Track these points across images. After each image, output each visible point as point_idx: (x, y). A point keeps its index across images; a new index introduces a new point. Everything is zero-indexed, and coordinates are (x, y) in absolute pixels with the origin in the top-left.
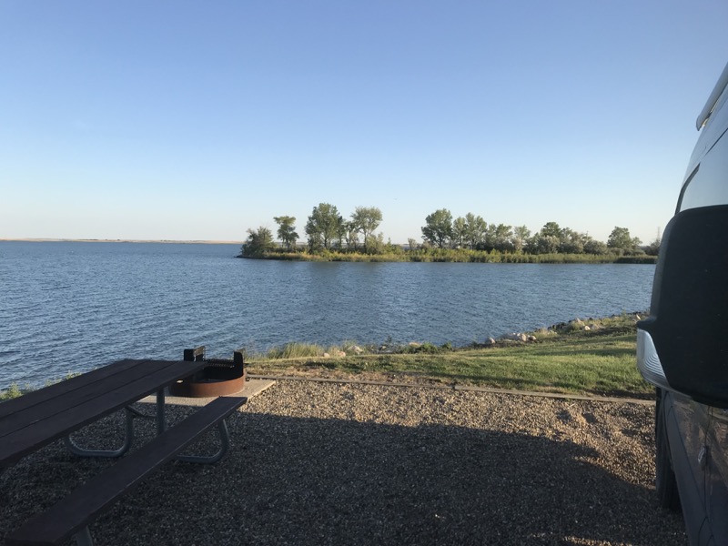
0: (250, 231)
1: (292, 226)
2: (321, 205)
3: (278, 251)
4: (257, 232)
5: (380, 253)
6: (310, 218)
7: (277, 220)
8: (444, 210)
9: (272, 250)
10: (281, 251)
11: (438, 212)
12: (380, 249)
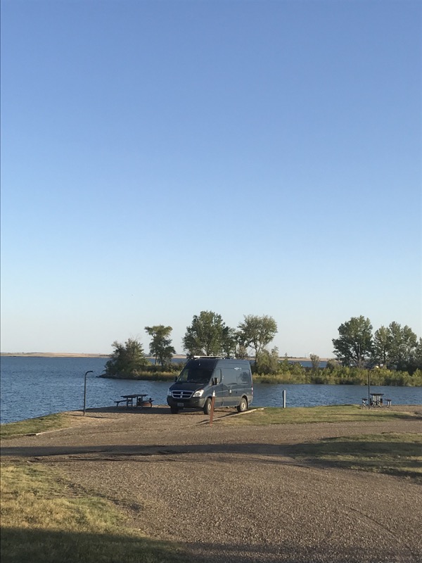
0: (116, 344)
1: (167, 339)
2: (202, 313)
3: (150, 369)
4: (124, 346)
5: (274, 373)
6: (189, 329)
7: (149, 330)
8: (362, 318)
9: (143, 368)
10: (153, 369)
11: (353, 321)
12: (274, 368)
